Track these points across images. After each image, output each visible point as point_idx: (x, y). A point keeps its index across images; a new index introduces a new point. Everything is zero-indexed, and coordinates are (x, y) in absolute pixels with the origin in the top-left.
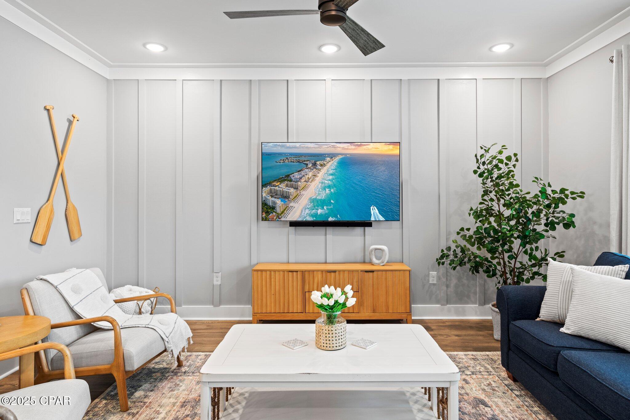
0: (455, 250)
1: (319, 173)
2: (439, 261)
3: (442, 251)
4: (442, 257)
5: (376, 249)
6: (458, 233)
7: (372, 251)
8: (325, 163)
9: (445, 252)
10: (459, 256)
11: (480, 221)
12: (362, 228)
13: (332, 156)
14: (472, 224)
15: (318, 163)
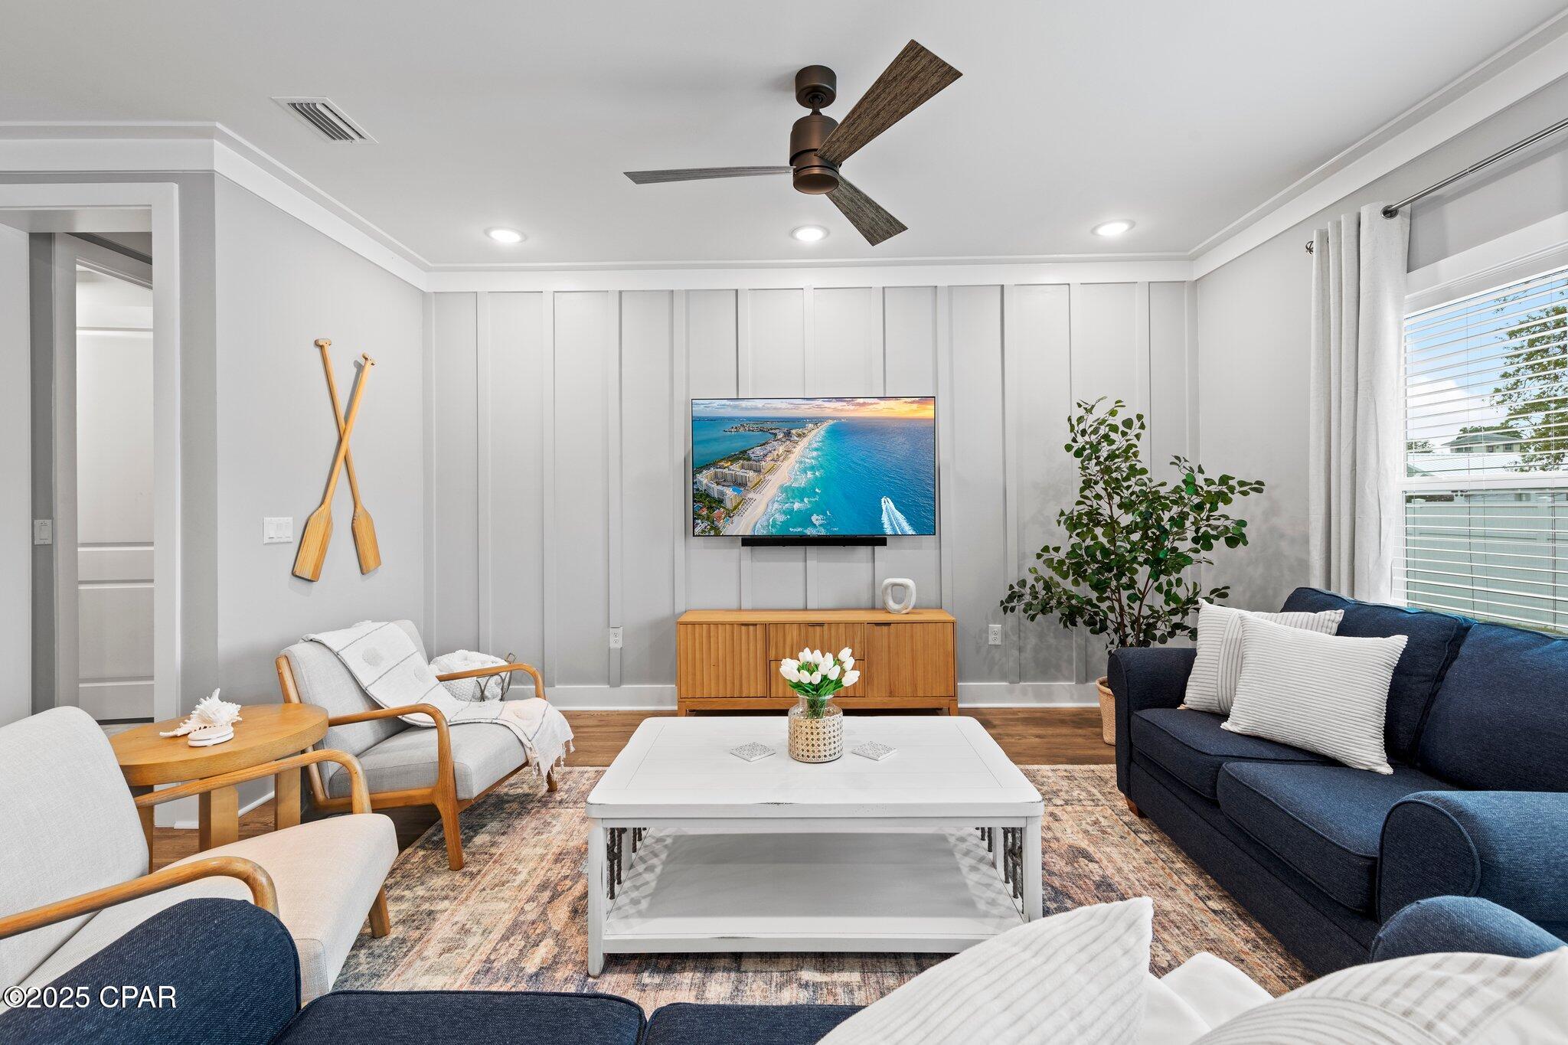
0: (1033, 586)
1: (794, 447)
2: (1006, 604)
3: (1011, 587)
4: (1011, 598)
5: (894, 585)
6: (1039, 556)
7: (886, 588)
8: (806, 432)
9: (1016, 589)
10: (1040, 597)
11: (1077, 535)
12: (870, 548)
13: (817, 421)
14: (1063, 540)
15: (794, 431)
